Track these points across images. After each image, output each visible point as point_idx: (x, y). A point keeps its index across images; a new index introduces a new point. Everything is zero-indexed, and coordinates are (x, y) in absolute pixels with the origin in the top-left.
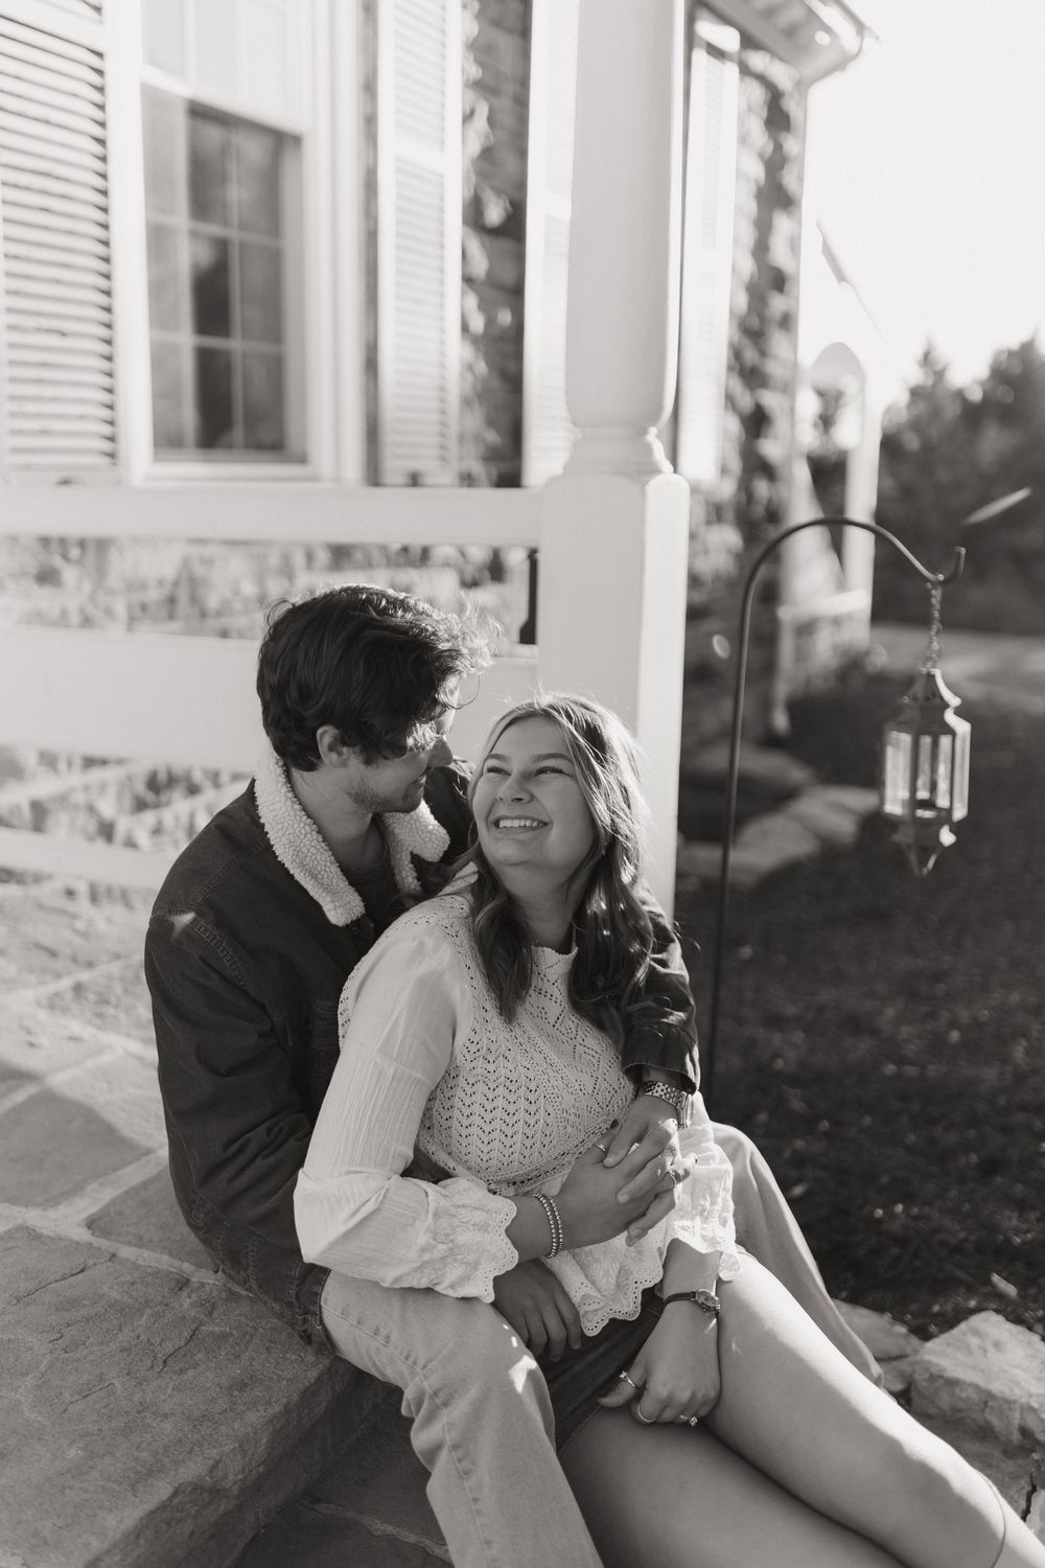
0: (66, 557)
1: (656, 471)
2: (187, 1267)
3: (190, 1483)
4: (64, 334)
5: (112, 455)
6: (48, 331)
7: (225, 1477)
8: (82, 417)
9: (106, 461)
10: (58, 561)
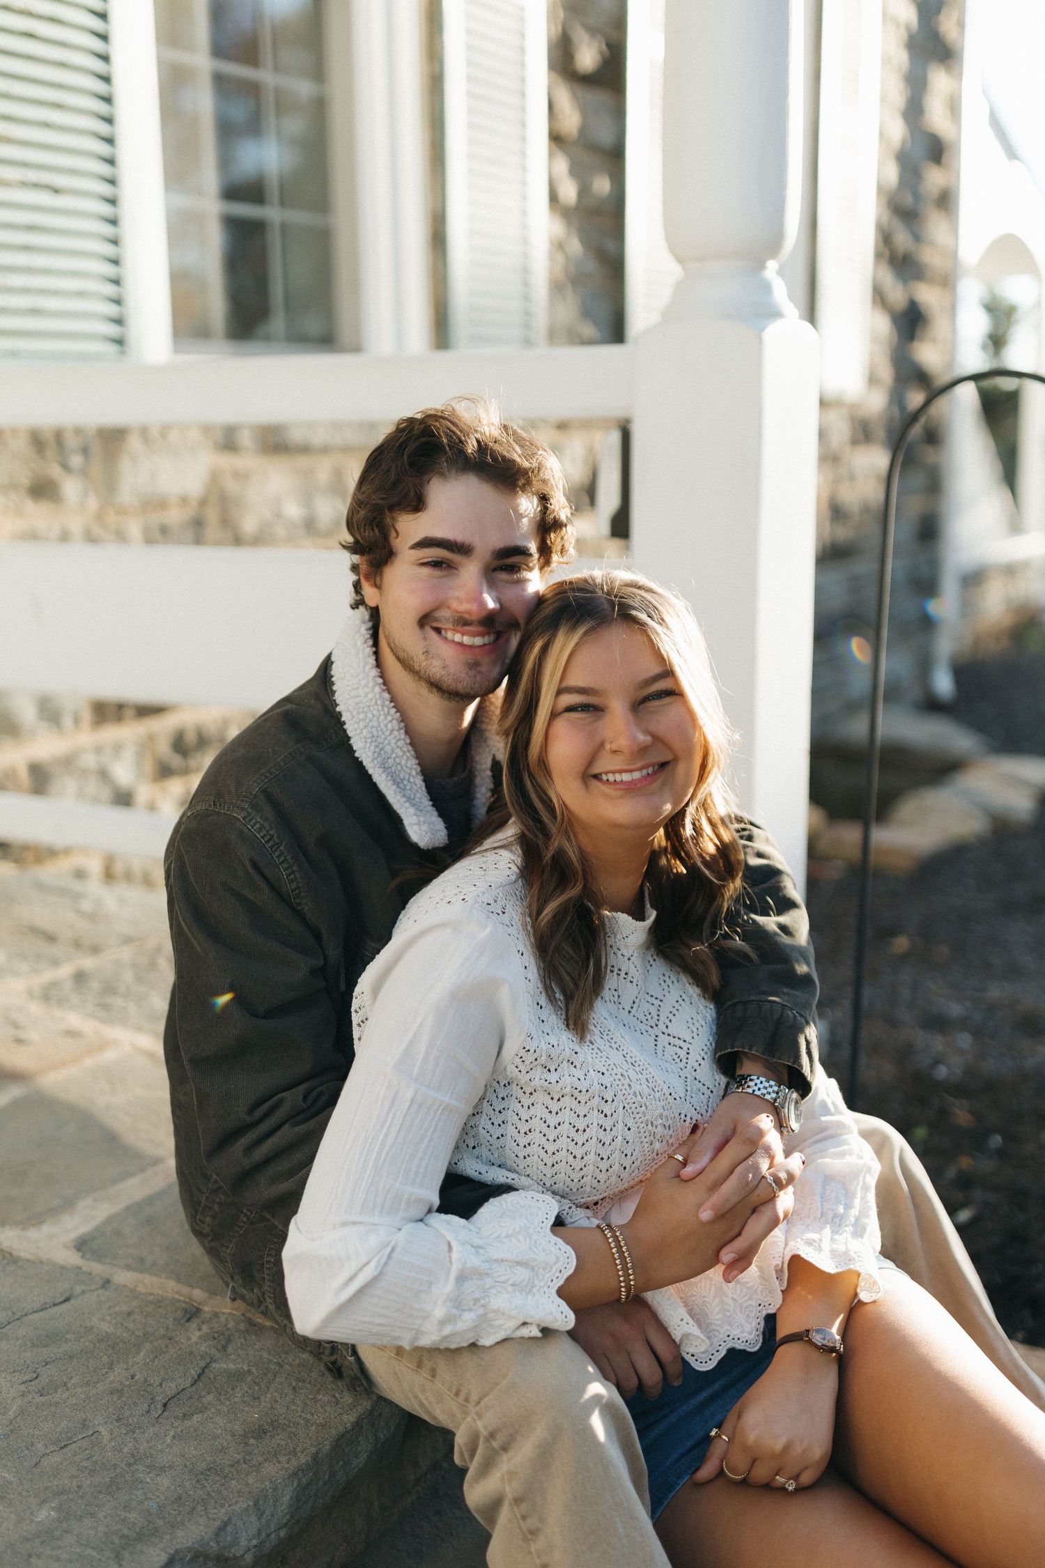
0: (65, 466)
1: (775, 314)
2: (198, 1294)
3: (189, 1549)
4: (56, 191)
5: (120, 342)
6: (37, 186)
7: (235, 1542)
8: (81, 294)
9: (112, 348)
10: (55, 471)
